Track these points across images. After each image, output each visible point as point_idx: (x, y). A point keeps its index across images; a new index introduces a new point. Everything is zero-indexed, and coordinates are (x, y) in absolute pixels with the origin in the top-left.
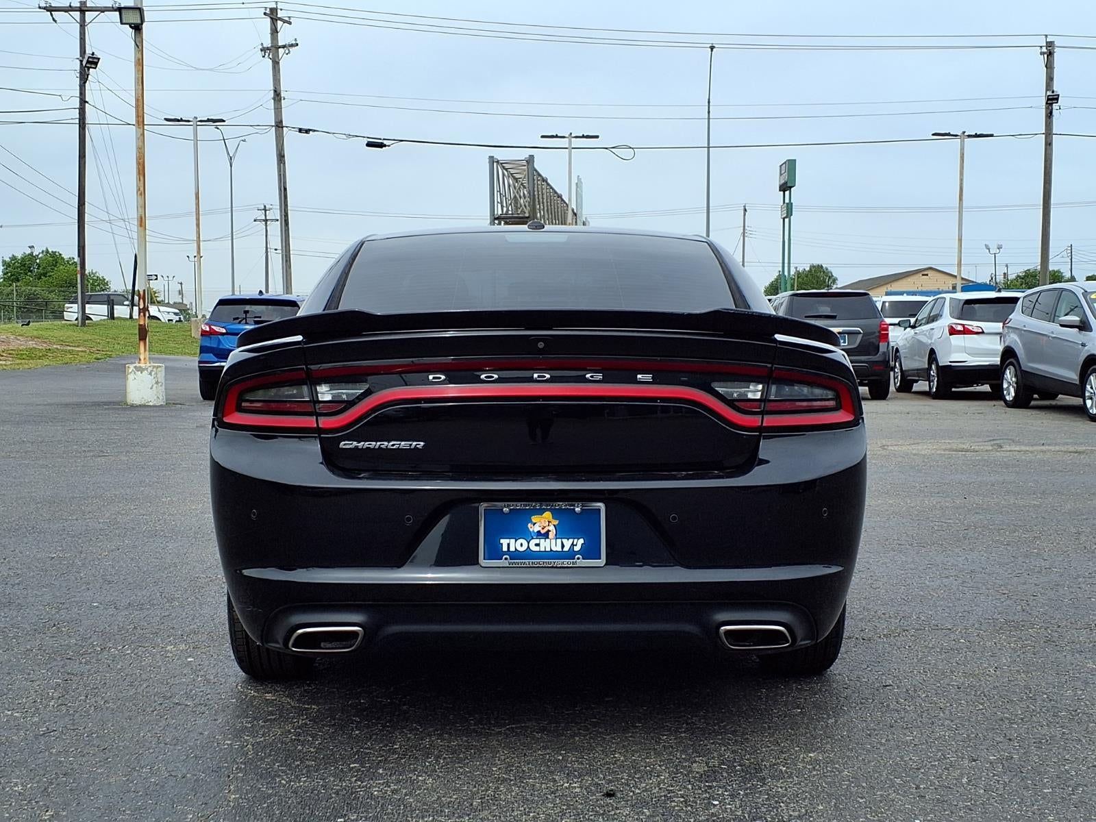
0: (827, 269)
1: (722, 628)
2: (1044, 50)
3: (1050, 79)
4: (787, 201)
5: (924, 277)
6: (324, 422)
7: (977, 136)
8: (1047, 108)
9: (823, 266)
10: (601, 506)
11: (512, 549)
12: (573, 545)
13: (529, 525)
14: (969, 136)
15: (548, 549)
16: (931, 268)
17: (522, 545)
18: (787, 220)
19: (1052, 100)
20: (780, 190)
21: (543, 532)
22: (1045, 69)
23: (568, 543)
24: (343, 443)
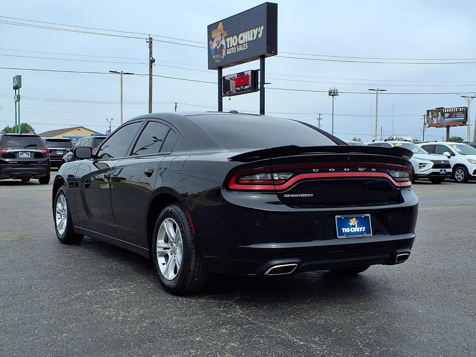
0: (29, 125)
1: (398, 255)
2: (148, 40)
3: (151, 53)
4: (17, 94)
5: (78, 131)
6: (277, 187)
7: (127, 74)
8: (150, 64)
9: (28, 124)
10: (369, 215)
11: (346, 232)
12: (362, 229)
13: (350, 223)
14: (124, 74)
15: (356, 231)
16: (81, 127)
17: (348, 230)
18: (17, 103)
19: (152, 61)
20: (14, 89)
21: (354, 225)
22: (149, 48)
23: (361, 229)
24: (285, 195)
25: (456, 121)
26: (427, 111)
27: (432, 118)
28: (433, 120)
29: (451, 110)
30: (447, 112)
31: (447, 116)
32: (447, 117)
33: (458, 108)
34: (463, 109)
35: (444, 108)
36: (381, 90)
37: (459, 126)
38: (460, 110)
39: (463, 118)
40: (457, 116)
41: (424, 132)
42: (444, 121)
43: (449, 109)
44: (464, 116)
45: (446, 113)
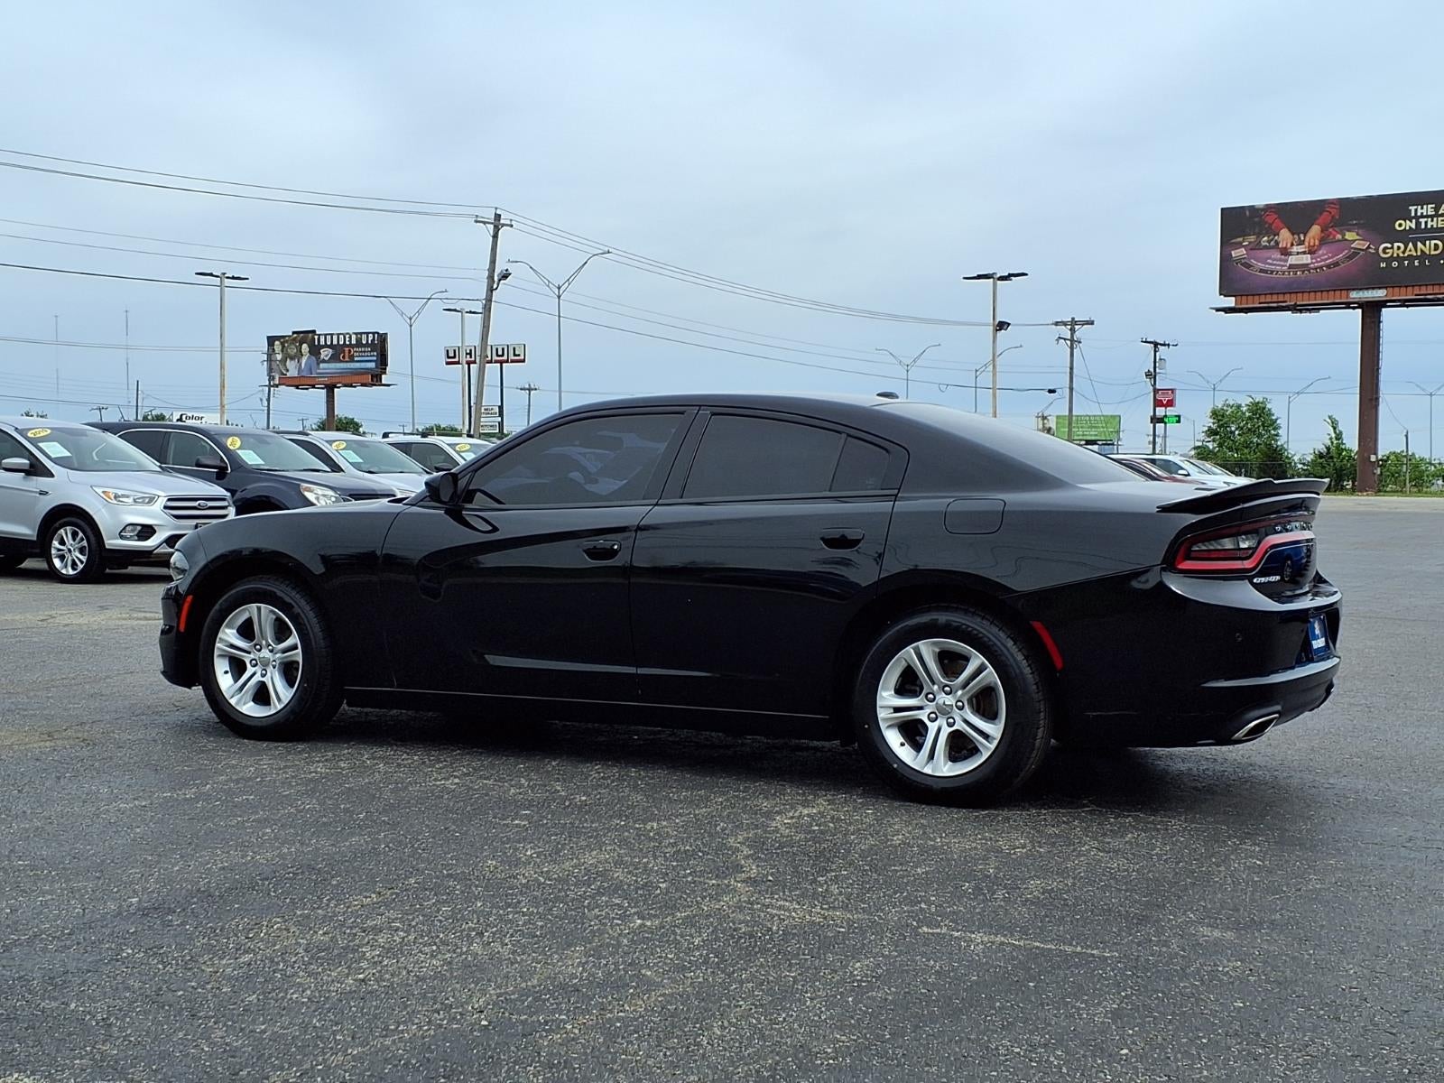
25: (351, 373)
26: (269, 338)
27: (284, 361)
28: (285, 365)
29: (338, 338)
30: (326, 346)
31: (326, 356)
32: (327, 359)
33: (356, 334)
34: (370, 339)
35: (317, 333)
36: (233, 278)
37: (363, 385)
38: (364, 342)
39: (372, 365)
40: (356, 359)
41: (268, 400)
42: (318, 371)
43: (332, 335)
44: (375, 358)
45: (323, 347)
